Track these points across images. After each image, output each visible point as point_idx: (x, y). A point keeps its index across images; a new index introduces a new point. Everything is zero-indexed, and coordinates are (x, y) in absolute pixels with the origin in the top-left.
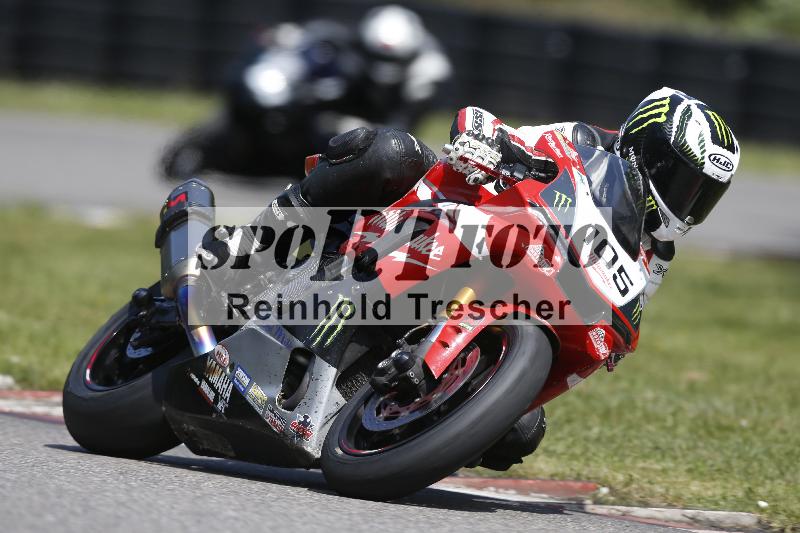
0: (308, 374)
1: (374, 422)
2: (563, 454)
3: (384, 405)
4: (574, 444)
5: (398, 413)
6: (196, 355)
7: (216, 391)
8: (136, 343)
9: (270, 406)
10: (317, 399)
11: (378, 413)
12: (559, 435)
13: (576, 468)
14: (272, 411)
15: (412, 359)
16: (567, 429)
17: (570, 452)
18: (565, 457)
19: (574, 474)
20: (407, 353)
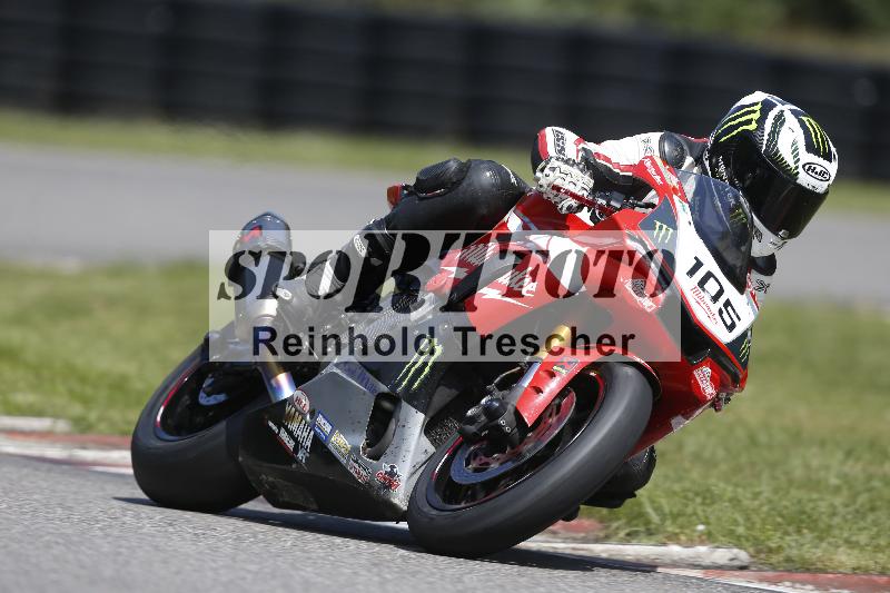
0: (394, 420)
1: (464, 474)
2: (867, 545)
3: (474, 455)
4: (878, 535)
5: (488, 464)
6: (274, 401)
7: (295, 439)
8: (210, 389)
9: (354, 456)
10: (404, 448)
11: (467, 465)
12: (862, 524)
13: (881, 561)
14: (356, 462)
15: (503, 406)
16: (871, 517)
17: (875, 542)
18: (869, 548)
19: (879, 568)
20: (498, 400)
